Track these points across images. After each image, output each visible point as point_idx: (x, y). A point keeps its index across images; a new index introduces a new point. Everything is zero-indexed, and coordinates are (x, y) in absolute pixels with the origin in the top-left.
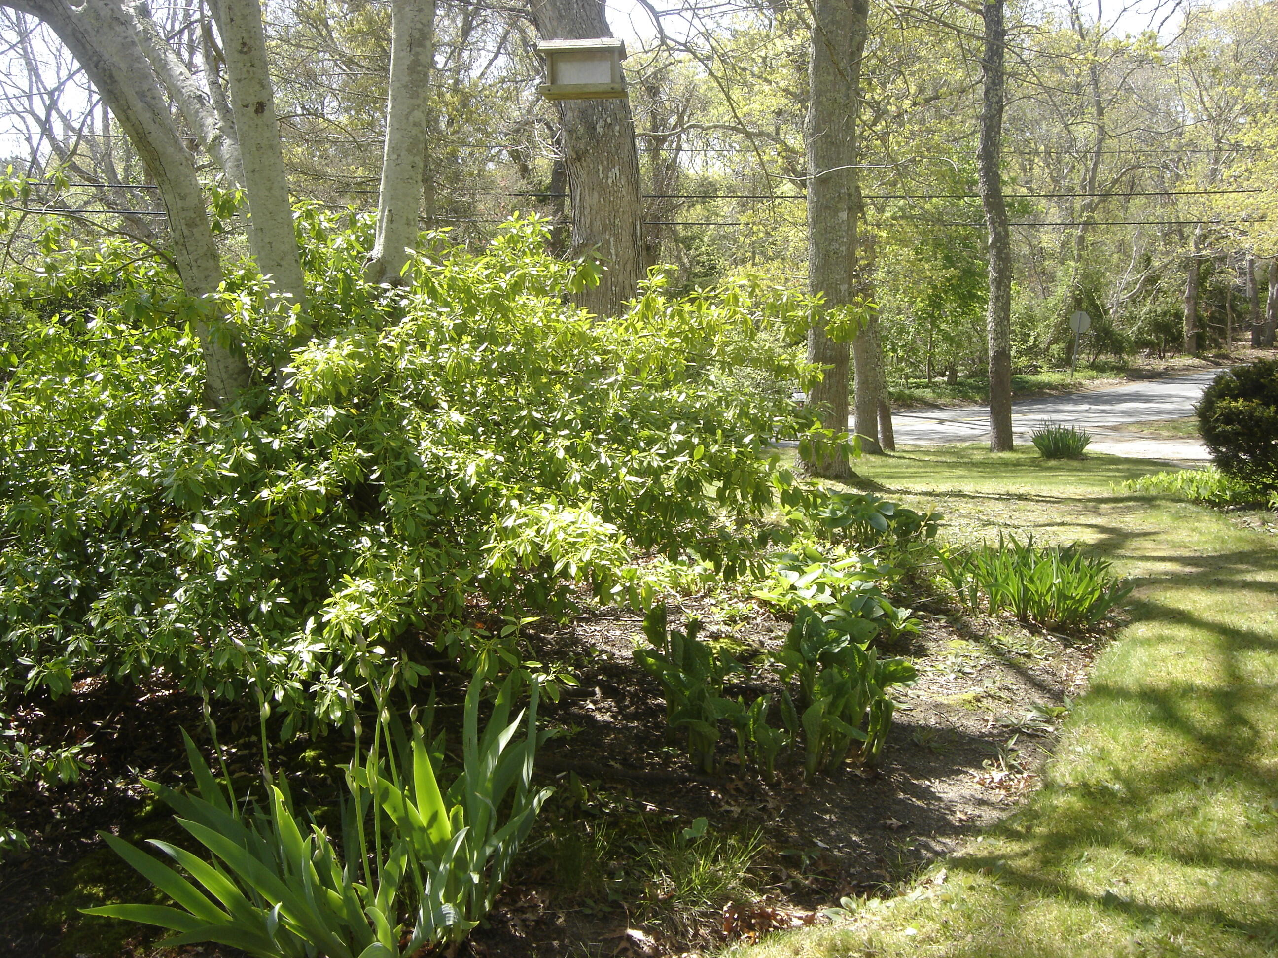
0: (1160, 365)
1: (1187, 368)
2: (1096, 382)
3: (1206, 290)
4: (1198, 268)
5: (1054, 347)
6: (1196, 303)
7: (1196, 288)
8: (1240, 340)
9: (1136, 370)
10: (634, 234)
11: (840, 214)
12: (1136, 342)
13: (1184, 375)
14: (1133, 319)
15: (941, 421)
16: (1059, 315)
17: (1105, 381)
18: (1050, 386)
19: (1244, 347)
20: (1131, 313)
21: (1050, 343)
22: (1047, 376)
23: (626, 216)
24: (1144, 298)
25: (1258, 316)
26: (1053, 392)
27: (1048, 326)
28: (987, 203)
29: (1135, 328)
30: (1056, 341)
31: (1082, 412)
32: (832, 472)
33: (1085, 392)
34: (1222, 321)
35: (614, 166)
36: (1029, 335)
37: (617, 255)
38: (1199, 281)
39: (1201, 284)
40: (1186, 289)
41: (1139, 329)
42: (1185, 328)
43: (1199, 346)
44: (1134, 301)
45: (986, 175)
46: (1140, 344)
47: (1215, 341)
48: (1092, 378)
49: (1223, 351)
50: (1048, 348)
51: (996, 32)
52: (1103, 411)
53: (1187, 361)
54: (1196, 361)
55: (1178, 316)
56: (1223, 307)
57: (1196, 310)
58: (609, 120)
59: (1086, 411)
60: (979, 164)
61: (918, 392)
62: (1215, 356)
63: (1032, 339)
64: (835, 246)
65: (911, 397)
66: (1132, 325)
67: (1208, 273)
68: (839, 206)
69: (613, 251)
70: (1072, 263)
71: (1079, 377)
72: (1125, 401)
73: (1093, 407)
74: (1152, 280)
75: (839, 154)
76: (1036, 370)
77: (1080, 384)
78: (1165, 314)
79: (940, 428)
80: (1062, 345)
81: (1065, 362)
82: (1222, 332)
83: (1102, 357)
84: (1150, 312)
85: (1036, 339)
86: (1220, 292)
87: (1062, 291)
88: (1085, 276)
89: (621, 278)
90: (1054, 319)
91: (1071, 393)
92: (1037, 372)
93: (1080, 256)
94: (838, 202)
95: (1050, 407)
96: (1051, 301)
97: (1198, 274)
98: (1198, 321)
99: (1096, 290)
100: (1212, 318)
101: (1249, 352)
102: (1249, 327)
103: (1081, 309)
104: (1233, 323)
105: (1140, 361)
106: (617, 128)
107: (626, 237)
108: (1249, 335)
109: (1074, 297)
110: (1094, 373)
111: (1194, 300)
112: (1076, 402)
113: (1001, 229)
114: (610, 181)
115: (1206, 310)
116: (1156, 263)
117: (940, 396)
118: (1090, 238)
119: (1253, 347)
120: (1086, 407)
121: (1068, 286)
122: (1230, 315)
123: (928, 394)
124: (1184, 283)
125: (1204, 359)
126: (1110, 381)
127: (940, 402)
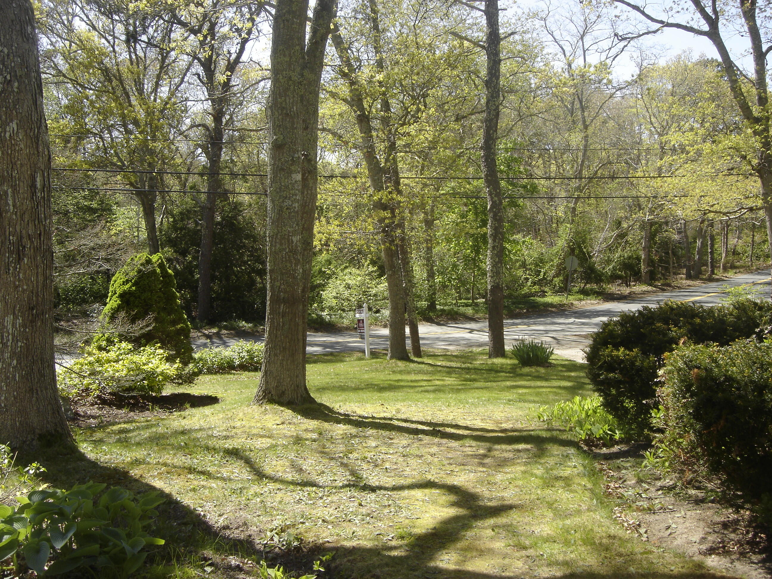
0: (626, 290)
1: (644, 293)
2: (583, 302)
3: (655, 243)
4: (650, 229)
5: (555, 279)
6: (649, 251)
7: (649, 241)
8: (680, 274)
9: (610, 294)
10: (33, 186)
11: (294, 176)
12: (611, 276)
13: (641, 298)
14: (609, 261)
15: (472, 331)
16: (559, 258)
17: (589, 302)
18: (552, 305)
19: (681, 279)
20: (609, 257)
21: (554, 277)
22: (551, 299)
23: (24, 169)
24: (617, 247)
25: (689, 259)
26: (553, 309)
27: (552, 266)
28: (487, 181)
29: (611, 267)
30: (557, 275)
31: (569, 324)
32: (286, 399)
33: (574, 309)
34: (667, 262)
35: (12, 121)
36: (540, 272)
37: (14, 206)
38: (651, 237)
39: (653, 239)
40: (643, 241)
41: (613, 268)
42: (643, 267)
43: (651, 279)
44: (610, 250)
45: (486, 161)
46: (614, 278)
47: (663, 275)
48: (580, 300)
49: (668, 281)
50: (552, 280)
51: (494, 60)
52: (583, 324)
53: (645, 288)
54: (650, 288)
55: (638, 259)
56: (667, 253)
57: (649, 255)
58: (8, 77)
59: (571, 324)
60: (482, 153)
61: (462, 309)
62: (662, 285)
63: (542, 274)
64: (288, 203)
65: (457, 313)
66: (609, 265)
67: (657, 232)
68: (293, 168)
69: (10, 202)
70: (568, 225)
71: (571, 299)
72: (599, 316)
73: (577, 320)
74: (622, 236)
75: (293, 123)
76: (543, 294)
77: (572, 304)
78: (629, 258)
79: (468, 336)
80: (561, 278)
81: (564, 289)
82: (667, 269)
83: (588, 286)
84: (621, 256)
85: (545, 274)
86: (665, 244)
87: (561, 243)
88: (577, 233)
89: (18, 228)
90: (556, 261)
91: (565, 310)
92: (544, 296)
93: (573, 220)
94: (292, 165)
95: (549, 320)
96: (555, 249)
97: (650, 233)
98: (650, 262)
99: (584, 242)
100: (661, 260)
101: (684, 282)
102: (685, 266)
103: (574, 255)
104: (674, 263)
105: (613, 288)
106: (16, 84)
107: (23, 188)
108: (684, 271)
109: (569, 246)
110: (582, 296)
111: (648, 249)
112: (567, 316)
113: (496, 199)
114: (8, 135)
115: (656, 255)
116: (625, 225)
117: (477, 312)
118: (579, 209)
119: (687, 279)
120: (572, 320)
121: (566, 240)
122: (672, 259)
123: (469, 311)
124: (642, 238)
125: (655, 287)
126: (592, 301)
127: (477, 316)
